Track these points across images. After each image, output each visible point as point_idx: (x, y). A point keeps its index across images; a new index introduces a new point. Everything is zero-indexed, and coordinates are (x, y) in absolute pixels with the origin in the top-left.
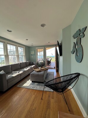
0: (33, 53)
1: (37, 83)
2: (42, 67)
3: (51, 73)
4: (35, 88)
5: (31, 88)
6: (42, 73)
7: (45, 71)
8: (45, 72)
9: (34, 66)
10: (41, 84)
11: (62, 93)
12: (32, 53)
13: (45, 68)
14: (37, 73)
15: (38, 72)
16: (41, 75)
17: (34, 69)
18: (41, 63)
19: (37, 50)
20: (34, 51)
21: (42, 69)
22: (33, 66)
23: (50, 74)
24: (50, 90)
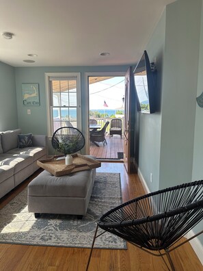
0: (30, 94)
1: (58, 222)
2: (76, 156)
3: (109, 180)
4: (53, 240)
5: (37, 241)
6: (79, 177)
7: (89, 170)
8: (88, 176)
9: (39, 149)
10: (76, 223)
11: (163, 251)
12: (26, 96)
13: (89, 160)
14: (59, 181)
15: (60, 174)
16: (74, 187)
17: (43, 162)
18: (67, 138)
19: (50, 83)
20: (35, 88)
21: (77, 161)
22: (33, 152)
23: (105, 183)
24: (112, 245)
